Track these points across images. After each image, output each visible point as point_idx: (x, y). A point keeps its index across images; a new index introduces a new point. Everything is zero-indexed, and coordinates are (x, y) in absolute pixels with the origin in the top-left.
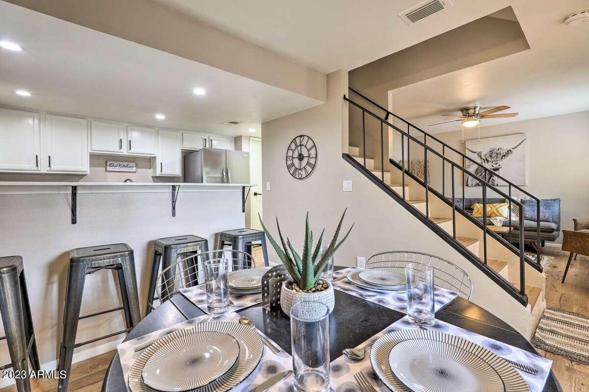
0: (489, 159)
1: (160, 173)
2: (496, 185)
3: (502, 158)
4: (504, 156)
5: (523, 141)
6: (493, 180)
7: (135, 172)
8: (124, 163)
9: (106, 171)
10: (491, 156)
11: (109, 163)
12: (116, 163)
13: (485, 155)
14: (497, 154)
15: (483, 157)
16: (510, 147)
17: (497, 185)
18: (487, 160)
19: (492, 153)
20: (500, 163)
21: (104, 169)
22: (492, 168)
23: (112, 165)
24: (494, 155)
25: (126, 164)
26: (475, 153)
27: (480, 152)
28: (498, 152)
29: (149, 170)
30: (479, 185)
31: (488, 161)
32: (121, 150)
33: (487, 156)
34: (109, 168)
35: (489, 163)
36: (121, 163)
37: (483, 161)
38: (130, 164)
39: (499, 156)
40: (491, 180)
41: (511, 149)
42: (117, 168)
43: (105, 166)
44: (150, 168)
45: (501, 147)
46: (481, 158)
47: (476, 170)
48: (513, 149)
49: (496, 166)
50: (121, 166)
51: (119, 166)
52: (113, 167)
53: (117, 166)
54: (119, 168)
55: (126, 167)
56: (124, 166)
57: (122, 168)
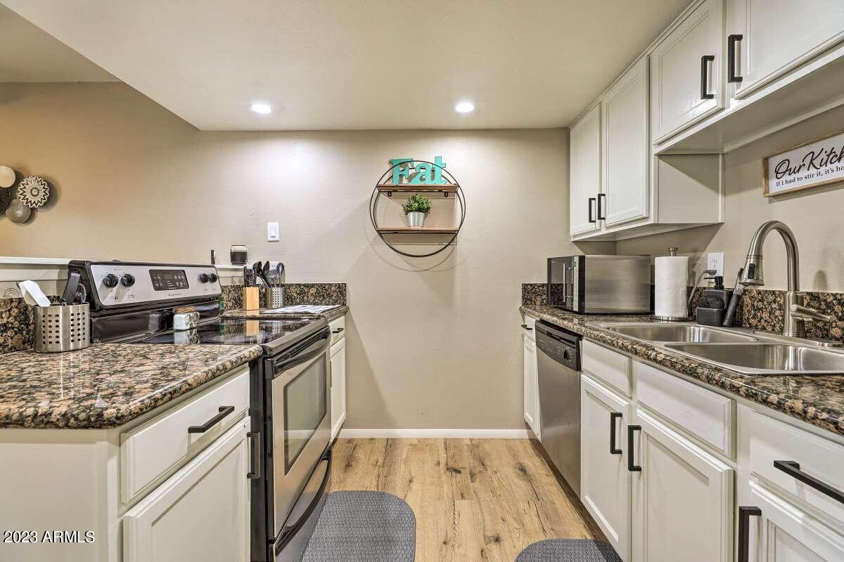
8: (828, 144)
11: (772, 164)
12: (796, 157)
21: (760, 191)
34: (773, 186)
36: (817, 148)
50: (817, 162)
51: (811, 162)
52: (789, 174)
53: (800, 167)
54: (809, 173)
55: (839, 161)
56: (828, 155)
57: (823, 169)
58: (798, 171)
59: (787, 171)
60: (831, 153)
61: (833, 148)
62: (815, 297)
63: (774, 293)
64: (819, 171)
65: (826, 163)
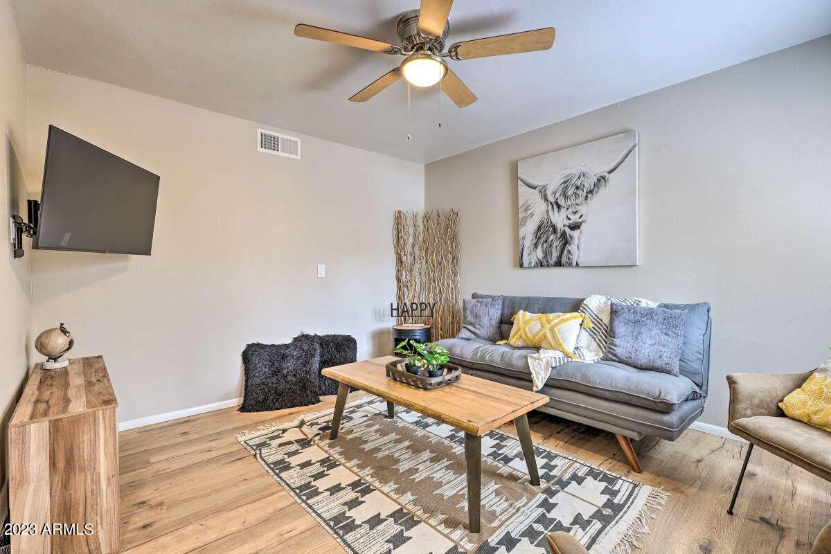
0: (562, 202)
2: (574, 264)
3: (586, 198)
4: (591, 192)
5: (630, 152)
6: (569, 252)
10: (565, 194)
13: (555, 193)
14: (577, 188)
15: (551, 199)
16: (602, 169)
17: (577, 265)
18: (557, 203)
19: (566, 188)
20: (583, 209)
22: (567, 222)
24: (571, 191)
26: (534, 188)
27: (545, 187)
28: (578, 184)
30: (542, 266)
31: (559, 207)
33: (558, 194)
35: (563, 210)
37: (550, 206)
39: (580, 192)
40: (565, 252)
41: (604, 174)
45: (584, 170)
46: (546, 199)
47: (536, 228)
48: (609, 172)
49: (575, 218)
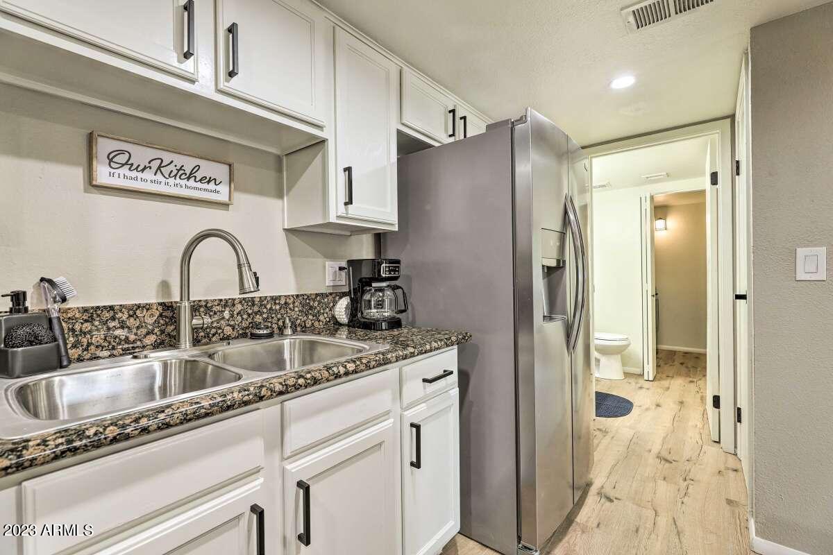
1: (342, 210)
7: (225, 206)
8: (179, 160)
9: (92, 185)
11: (104, 146)
12: (141, 155)
21: (78, 173)
23: (122, 159)
25: (189, 163)
29: (273, 204)
32: (189, 65)
34: (103, 174)
36: (167, 157)
38: (208, 169)
42: (148, 175)
43: (84, 158)
44: (280, 195)
50: (166, 171)
51: (159, 168)
52: (130, 169)
53: (145, 168)
54: (154, 178)
55: (188, 180)
56: (178, 170)
57: (171, 181)
58: (143, 170)
59: (126, 164)
60: (181, 169)
61: (183, 166)
62: (168, 307)
63: (111, 308)
64: (167, 181)
65: (176, 176)
